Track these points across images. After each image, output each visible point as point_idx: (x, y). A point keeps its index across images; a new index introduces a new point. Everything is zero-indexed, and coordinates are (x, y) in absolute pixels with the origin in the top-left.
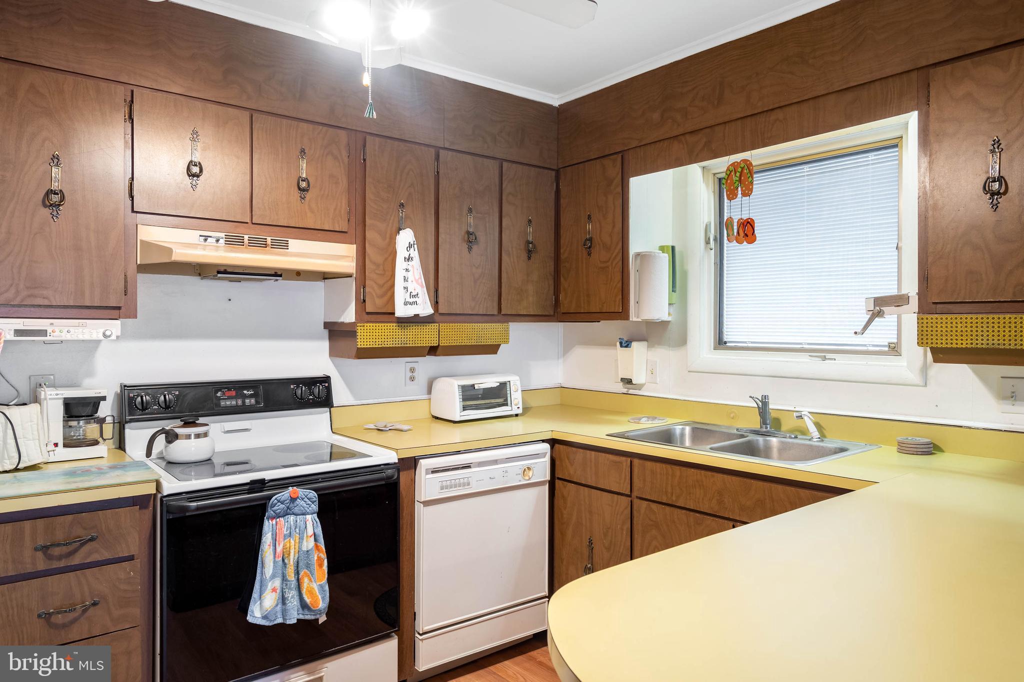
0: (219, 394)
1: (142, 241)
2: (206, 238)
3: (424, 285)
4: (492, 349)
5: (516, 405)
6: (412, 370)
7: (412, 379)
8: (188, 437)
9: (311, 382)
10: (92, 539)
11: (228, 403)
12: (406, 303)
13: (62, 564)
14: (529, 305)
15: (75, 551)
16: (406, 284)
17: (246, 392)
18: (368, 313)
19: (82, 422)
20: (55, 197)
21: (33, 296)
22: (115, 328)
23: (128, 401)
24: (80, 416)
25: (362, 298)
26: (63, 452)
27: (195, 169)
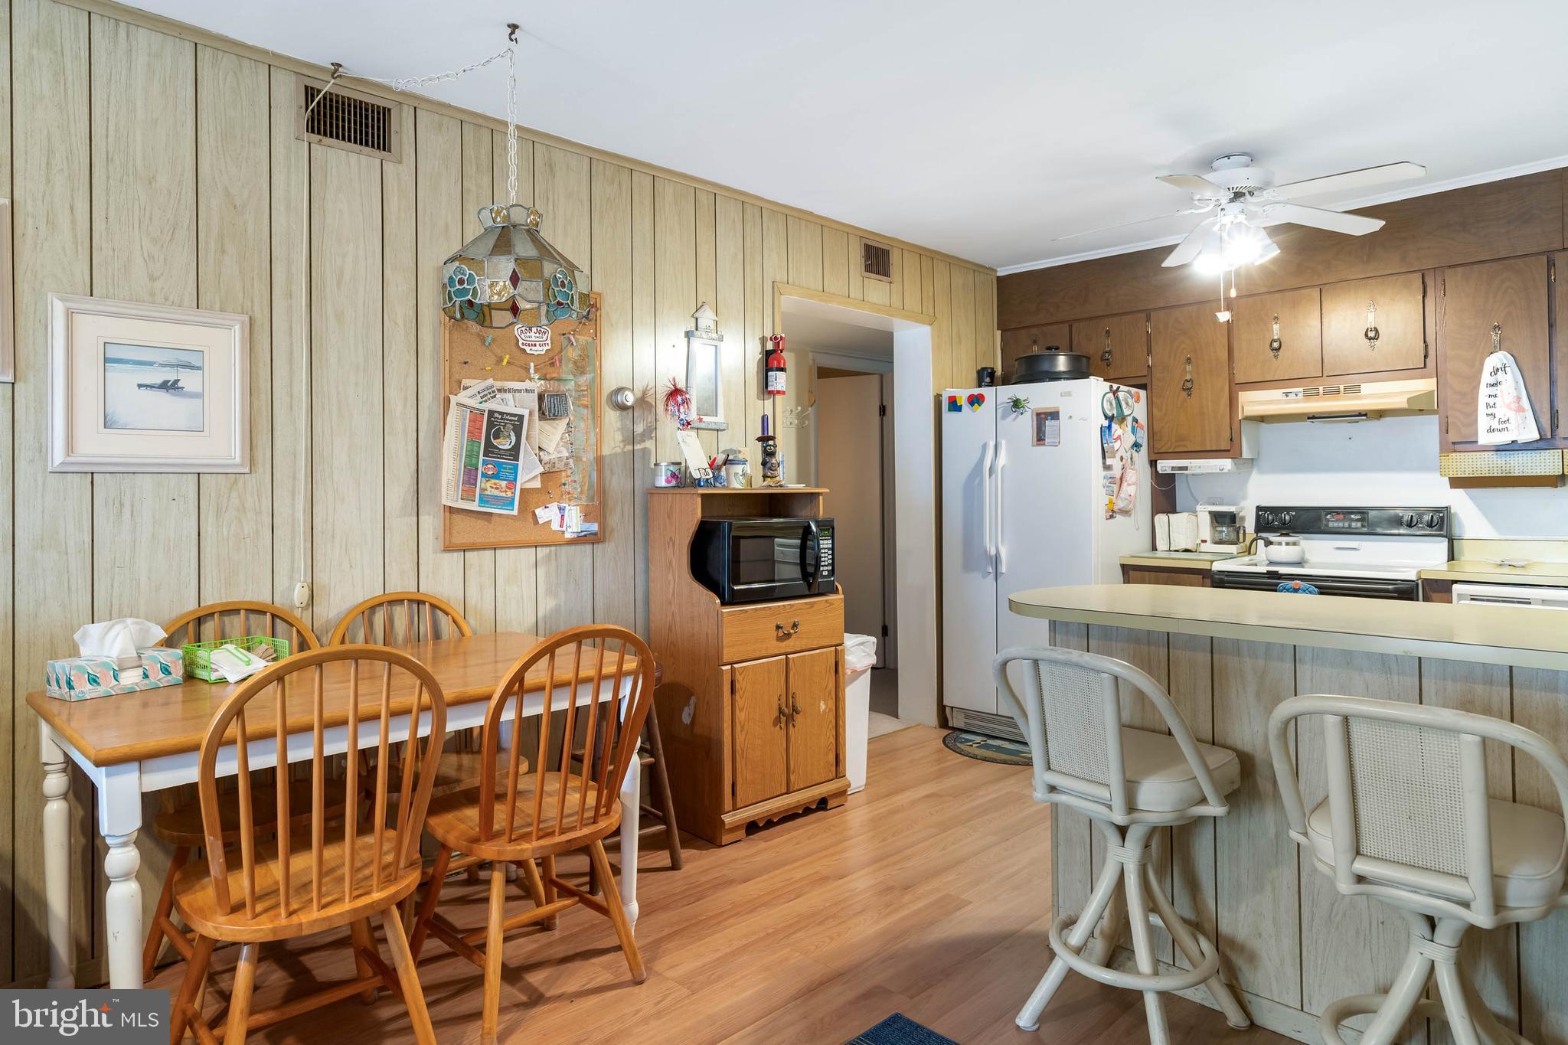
0: (1328, 517)
1: (1242, 404)
2: (1287, 395)
3: (1528, 408)
8: (1280, 544)
9: (1423, 511)
11: (1336, 524)
12: (1491, 430)
16: (1492, 411)
17: (1353, 516)
18: (1454, 443)
19: (1224, 529)
20: (1189, 385)
21: (1179, 446)
22: (1227, 464)
23: (1258, 517)
24: (1222, 524)
25: (1445, 429)
26: (1209, 547)
27: (1276, 345)
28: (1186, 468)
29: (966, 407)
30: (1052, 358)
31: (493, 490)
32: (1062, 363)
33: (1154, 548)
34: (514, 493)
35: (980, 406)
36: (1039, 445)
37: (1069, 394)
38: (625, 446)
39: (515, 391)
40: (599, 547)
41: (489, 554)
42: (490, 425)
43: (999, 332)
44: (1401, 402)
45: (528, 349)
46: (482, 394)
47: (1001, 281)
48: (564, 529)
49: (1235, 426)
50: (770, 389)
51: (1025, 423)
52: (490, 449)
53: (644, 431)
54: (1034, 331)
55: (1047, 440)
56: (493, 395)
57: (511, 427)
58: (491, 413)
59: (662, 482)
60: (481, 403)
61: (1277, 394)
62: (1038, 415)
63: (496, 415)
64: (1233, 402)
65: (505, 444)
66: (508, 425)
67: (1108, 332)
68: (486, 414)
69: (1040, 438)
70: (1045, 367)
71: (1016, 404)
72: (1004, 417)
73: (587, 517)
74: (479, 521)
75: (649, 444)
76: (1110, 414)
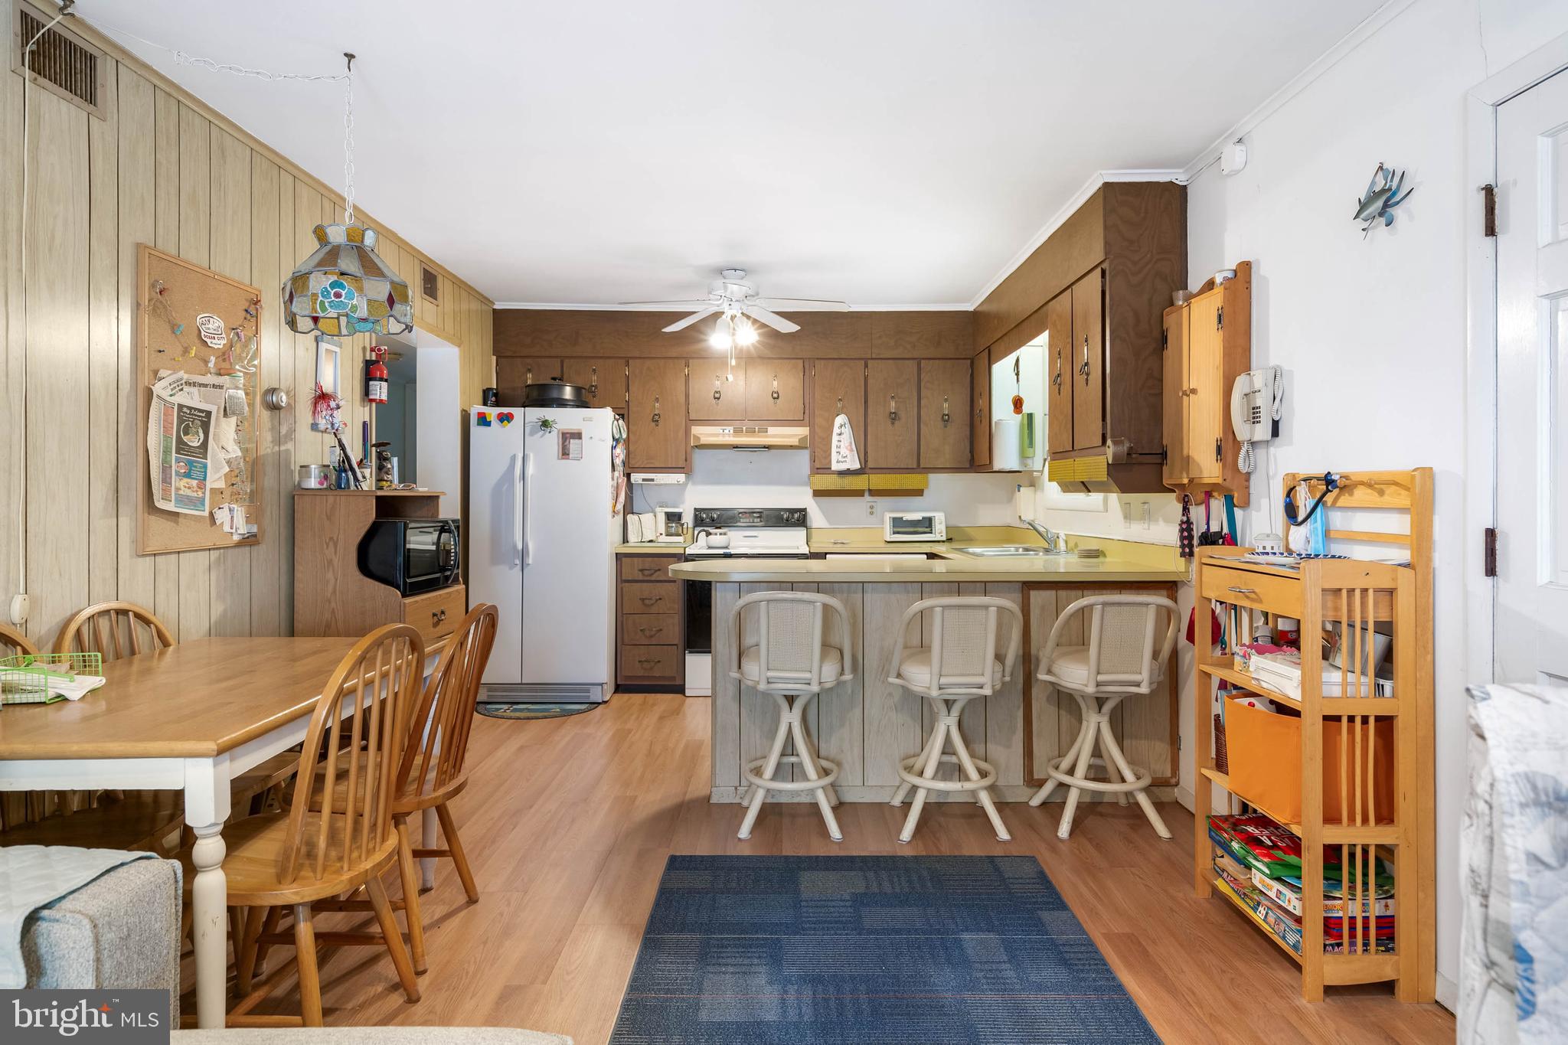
0: (740, 515)
1: (694, 435)
2: (723, 430)
3: (855, 449)
4: (919, 493)
5: (940, 533)
6: (872, 507)
7: (872, 513)
8: (716, 534)
9: (792, 511)
10: (659, 570)
11: (744, 520)
12: (838, 462)
13: (648, 578)
14: (946, 458)
15: (652, 574)
16: (838, 450)
17: (755, 515)
18: (817, 469)
19: (674, 525)
20: (657, 417)
21: (648, 463)
22: (681, 477)
23: (696, 516)
24: (673, 521)
25: (813, 460)
26: (664, 539)
27: (717, 395)
28: (653, 480)
29: (495, 423)
30: (561, 387)
31: (186, 489)
32: (568, 393)
33: (625, 540)
34: (204, 493)
35: (509, 422)
36: (564, 459)
37: (590, 420)
38: (273, 447)
39: (201, 385)
40: (255, 549)
41: (174, 557)
42: (181, 420)
43: (495, 357)
44: (795, 441)
45: (208, 341)
46: (172, 387)
47: (497, 313)
48: (234, 531)
49: (689, 449)
50: (371, 397)
51: (552, 440)
52: (182, 447)
53: (287, 433)
54: (529, 361)
55: (571, 456)
56: (181, 387)
57: (199, 423)
58: (181, 407)
59: (313, 483)
60: (171, 395)
61: (717, 430)
62: (563, 434)
63: (185, 410)
64: (687, 432)
65: (194, 441)
66: (196, 421)
67: (594, 370)
68: (176, 407)
69: (565, 453)
70: (555, 394)
71: (545, 424)
72: (532, 434)
73: (248, 520)
74: (169, 523)
75: (290, 446)
76: (617, 437)
